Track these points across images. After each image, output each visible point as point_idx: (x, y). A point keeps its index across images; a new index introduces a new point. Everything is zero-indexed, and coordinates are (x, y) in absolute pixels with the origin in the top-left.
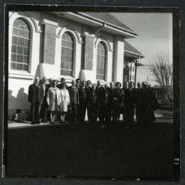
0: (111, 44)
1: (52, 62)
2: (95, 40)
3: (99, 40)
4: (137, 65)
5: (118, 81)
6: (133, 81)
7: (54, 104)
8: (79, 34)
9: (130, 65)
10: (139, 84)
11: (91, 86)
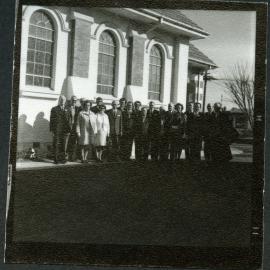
0: (170, 48)
1: (84, 74)
2: (146, 43)
3: (153, 42)
4: (206, 79)
5: (178, 102)
6: (201, 102)
7: (87, 134)
8: (124, 34)
9: (196, 78)
10: (209, 106)
11: (140, 109)
